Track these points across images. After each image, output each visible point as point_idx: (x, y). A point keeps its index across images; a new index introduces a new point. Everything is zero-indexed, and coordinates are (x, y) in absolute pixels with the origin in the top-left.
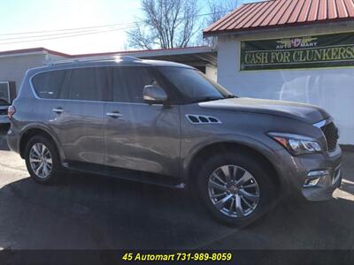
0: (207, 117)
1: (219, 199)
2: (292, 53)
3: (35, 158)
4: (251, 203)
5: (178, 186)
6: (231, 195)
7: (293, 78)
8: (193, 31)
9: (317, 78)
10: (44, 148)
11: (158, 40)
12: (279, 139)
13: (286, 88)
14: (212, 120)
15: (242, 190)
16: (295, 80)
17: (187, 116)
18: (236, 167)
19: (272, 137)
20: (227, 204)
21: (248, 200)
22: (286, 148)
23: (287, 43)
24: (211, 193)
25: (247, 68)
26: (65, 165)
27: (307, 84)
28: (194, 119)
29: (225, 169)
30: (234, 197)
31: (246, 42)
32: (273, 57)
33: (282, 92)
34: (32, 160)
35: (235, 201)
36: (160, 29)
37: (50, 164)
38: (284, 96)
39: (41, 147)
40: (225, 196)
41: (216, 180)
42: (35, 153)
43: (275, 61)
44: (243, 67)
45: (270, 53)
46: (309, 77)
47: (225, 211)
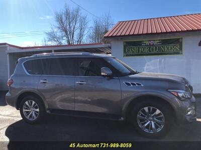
0: (135, 83)
1: (143, 124)
2: (150, 48)
3: (26, 109)
4: (160, 125)
5: (120, 120)
6: (149, 122)
7: (151, 60)
8: (84, 34)
9: (163, 60)
10: (34, 103)
11: (65, 38)
12: (173, 93)
13: (148, 65)
14: (138, 84)
15: (155, 119)
16: (152, 61)
17: (124, 82)
18: (151, 108)
19: (170, 92)
20: (147, 127)
21: (158, 124)
22: (177, 97)
23: (147, 43)
24: (138, 122)
25: (127, 56)
26: (48, 111)
27: (158, 63)
28: (128, 84)
29: (146, 109)
30: (151, 123)
31: (126, 42)
32: (140, 50)
33: (145, 68)
34: (24, 110)
35: (151, 125)
36: (66, 32)
37: (37, 112)
38: (147, 69)
39: (32, 102)
40: (146, 123)
41: (142, 115)
42: (27, 106)
43: (142, 52)
44: (125, 55)
45: (139, 48)
46: (158, 60)
47: (146, 130)
